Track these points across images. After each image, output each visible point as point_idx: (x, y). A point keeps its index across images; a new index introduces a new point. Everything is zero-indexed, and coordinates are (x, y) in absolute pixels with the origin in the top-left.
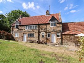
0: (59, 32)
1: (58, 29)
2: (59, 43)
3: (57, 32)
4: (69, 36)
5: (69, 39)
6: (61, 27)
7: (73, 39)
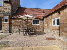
0: (6, 15)
1: (5, 10)
2: (6, 31)
3: (4, 15)
4: (20, 21)
5: (19, 24)
6: (10, 8)
7: (24, 24)
